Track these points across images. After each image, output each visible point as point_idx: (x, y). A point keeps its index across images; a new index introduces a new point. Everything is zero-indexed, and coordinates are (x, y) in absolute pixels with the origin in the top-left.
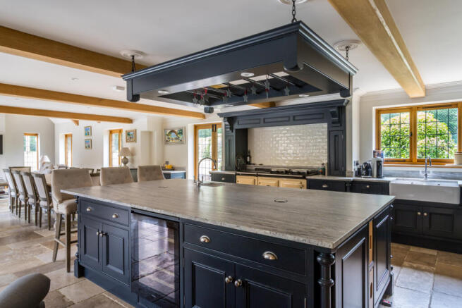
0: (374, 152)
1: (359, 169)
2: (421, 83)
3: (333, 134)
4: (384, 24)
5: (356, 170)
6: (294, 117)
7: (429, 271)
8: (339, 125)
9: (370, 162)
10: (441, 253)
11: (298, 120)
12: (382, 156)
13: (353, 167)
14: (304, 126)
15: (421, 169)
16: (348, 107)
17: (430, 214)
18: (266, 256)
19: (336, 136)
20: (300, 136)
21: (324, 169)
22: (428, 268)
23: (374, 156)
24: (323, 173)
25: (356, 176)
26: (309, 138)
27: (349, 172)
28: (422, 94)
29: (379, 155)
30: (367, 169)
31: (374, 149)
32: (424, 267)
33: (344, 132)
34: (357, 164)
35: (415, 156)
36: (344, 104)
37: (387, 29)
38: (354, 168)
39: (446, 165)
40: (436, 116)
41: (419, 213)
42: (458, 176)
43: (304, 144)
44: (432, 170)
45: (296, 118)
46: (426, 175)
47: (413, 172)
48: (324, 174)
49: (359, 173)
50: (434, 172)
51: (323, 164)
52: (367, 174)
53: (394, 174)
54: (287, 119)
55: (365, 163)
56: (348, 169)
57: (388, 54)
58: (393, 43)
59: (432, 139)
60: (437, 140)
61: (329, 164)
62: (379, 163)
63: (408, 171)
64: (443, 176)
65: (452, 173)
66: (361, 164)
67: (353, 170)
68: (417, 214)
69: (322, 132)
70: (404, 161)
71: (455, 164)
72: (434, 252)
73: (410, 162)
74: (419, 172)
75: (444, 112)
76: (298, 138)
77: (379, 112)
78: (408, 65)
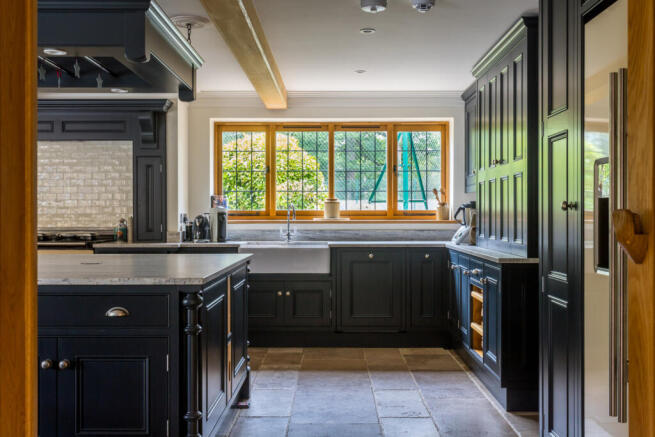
0: (213, 198)
1: (189, 229)
2: (283, 89)
3: (143, 162)
4: (246, 15)
5: (184, 230)
6: (64, 124)
7: (294, 369)
8: (155, 146)
9: (207, 216)
10: (307, 349)
11: (69, 131)
12: (224, 204)
13: (180, 225)
14: (80, 144)
15: (281, 227)
16: (170, 115)
17: (294, 293)
18: (111, 314)
19: (148, 166)
20: (71, 165)
21: (125, 230)
22: (291, 366)
23: (212, 206)
24: (124, 238)
25: (184, 241)
26: (89, 169)
27: (172, 234)
28: (283, 105)
29: (219, 203)
30: (202, 228)
31: (212, 193)
32: (286, 366)
33: (163, 159)
34: (185, 220)
35: (274, 206)
36: (164, 108)
37: (248, 21)
38: (181, 227)
39: (315, 219)
40: (302, 144)
41: (280, 293)
42: (328, 235)
43: (81, 183)
44: (296, 228)
45: (68, 127)
46: (288, 235)
47: (269, 231)
48: (126, 240)
49: (188, 235)
50: (298, 231)
51: (122, 221)
52: (203, 237)
53: (244, 236)
54: (47, 127)
55: (199, 217)
56: (170, 228)
57: (245, 47)
58: (252, 35)
59: (296, 182)
60: (304, 185)
61: (135, 220)
62: (221, 215)
63: (263, 231)
64: (311, 236)
65: (321, 231)
66: (192, 219)
67: (179, 230)
68: (277, 294)
69: (118, 158)
70: (258, 214)
71: (326, 217)
72: (299, 350)
73: (266, 216)
74: (279, 231)
75: (309, 135)
76: (67, 168)
77: (219, 127)
78: (267, 63)
